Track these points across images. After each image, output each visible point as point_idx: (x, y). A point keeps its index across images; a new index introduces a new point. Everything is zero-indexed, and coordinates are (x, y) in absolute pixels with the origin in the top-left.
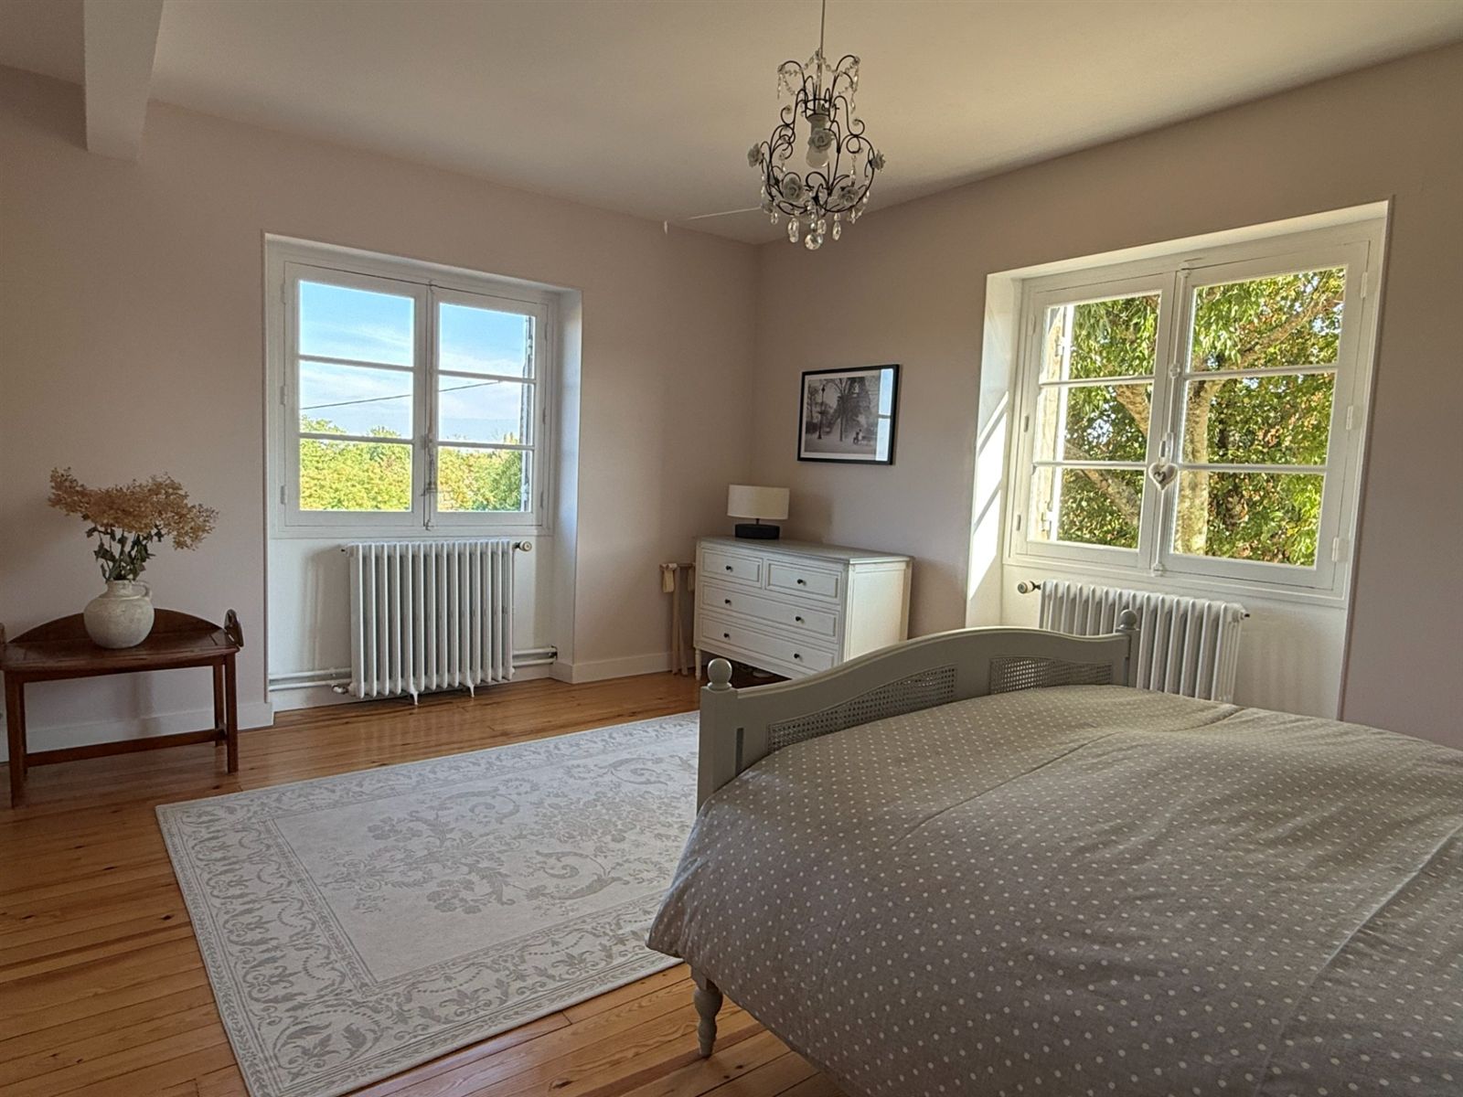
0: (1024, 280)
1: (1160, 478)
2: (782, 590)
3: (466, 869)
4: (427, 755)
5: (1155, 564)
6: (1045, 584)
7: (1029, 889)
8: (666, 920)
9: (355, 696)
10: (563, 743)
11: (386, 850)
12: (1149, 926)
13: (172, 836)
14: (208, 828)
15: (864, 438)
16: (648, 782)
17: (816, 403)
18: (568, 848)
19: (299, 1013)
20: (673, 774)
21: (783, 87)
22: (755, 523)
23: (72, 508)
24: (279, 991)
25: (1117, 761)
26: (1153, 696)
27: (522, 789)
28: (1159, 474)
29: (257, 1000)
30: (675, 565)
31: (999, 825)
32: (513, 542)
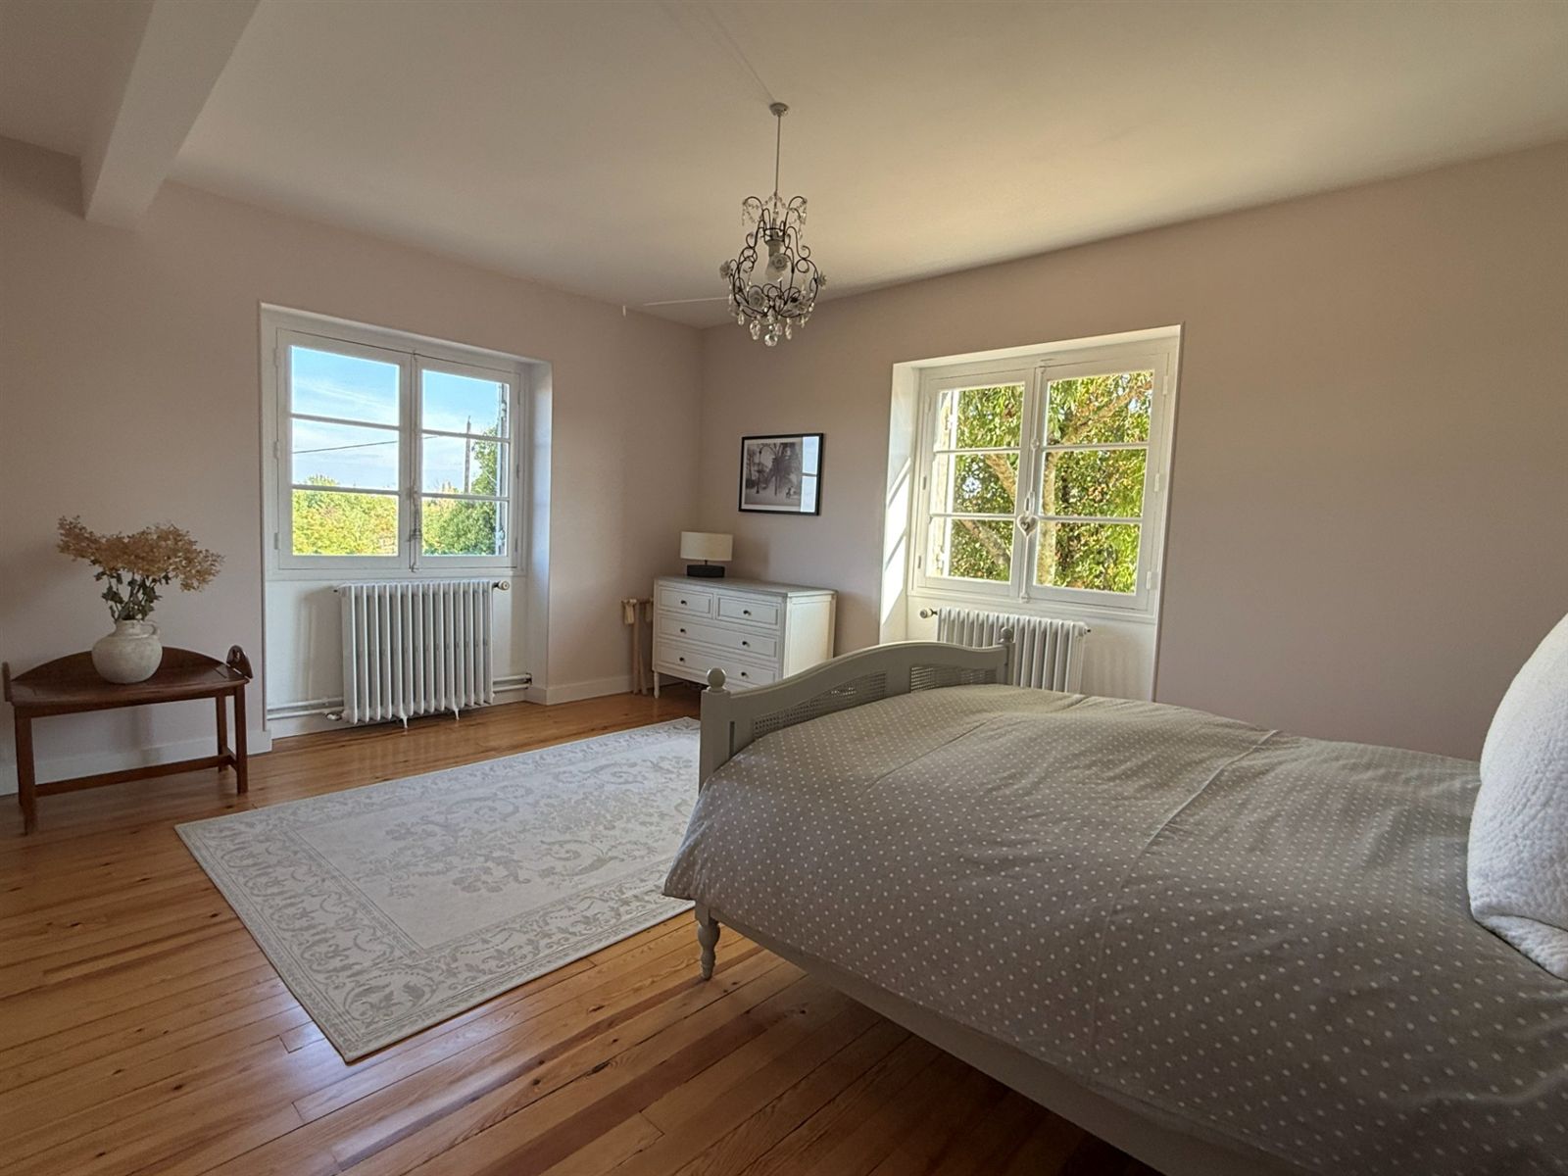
0: (921, 369)
1: (1026, 527)
2: (728, 619)
3: (482, 859)
4: (426, 770)
5: (1023, 594)
6: (941, 611)
7: (957, 817)
8: (679, 872)
9: (348, 722)
10: (549, 753)
11: (406, 848)
12: (1038, 833)
13: (198, 849)
14: (232, 841)
15: (795, 492)
16: (627, 782)
17: (754, 464)
18: (568, 837)
19: (358, 978)
20: (647, 775)
21: (746, 216)
22: (704, 563)
23: (81, 553)
24: (336, 963)
25: (1007, 732)
26: (1023, 691)
27: (518, 794)
28: (1025, 524)
29: (319, 972)
30: (635, 601)
31: (932, 778)
32: (492, 582)
